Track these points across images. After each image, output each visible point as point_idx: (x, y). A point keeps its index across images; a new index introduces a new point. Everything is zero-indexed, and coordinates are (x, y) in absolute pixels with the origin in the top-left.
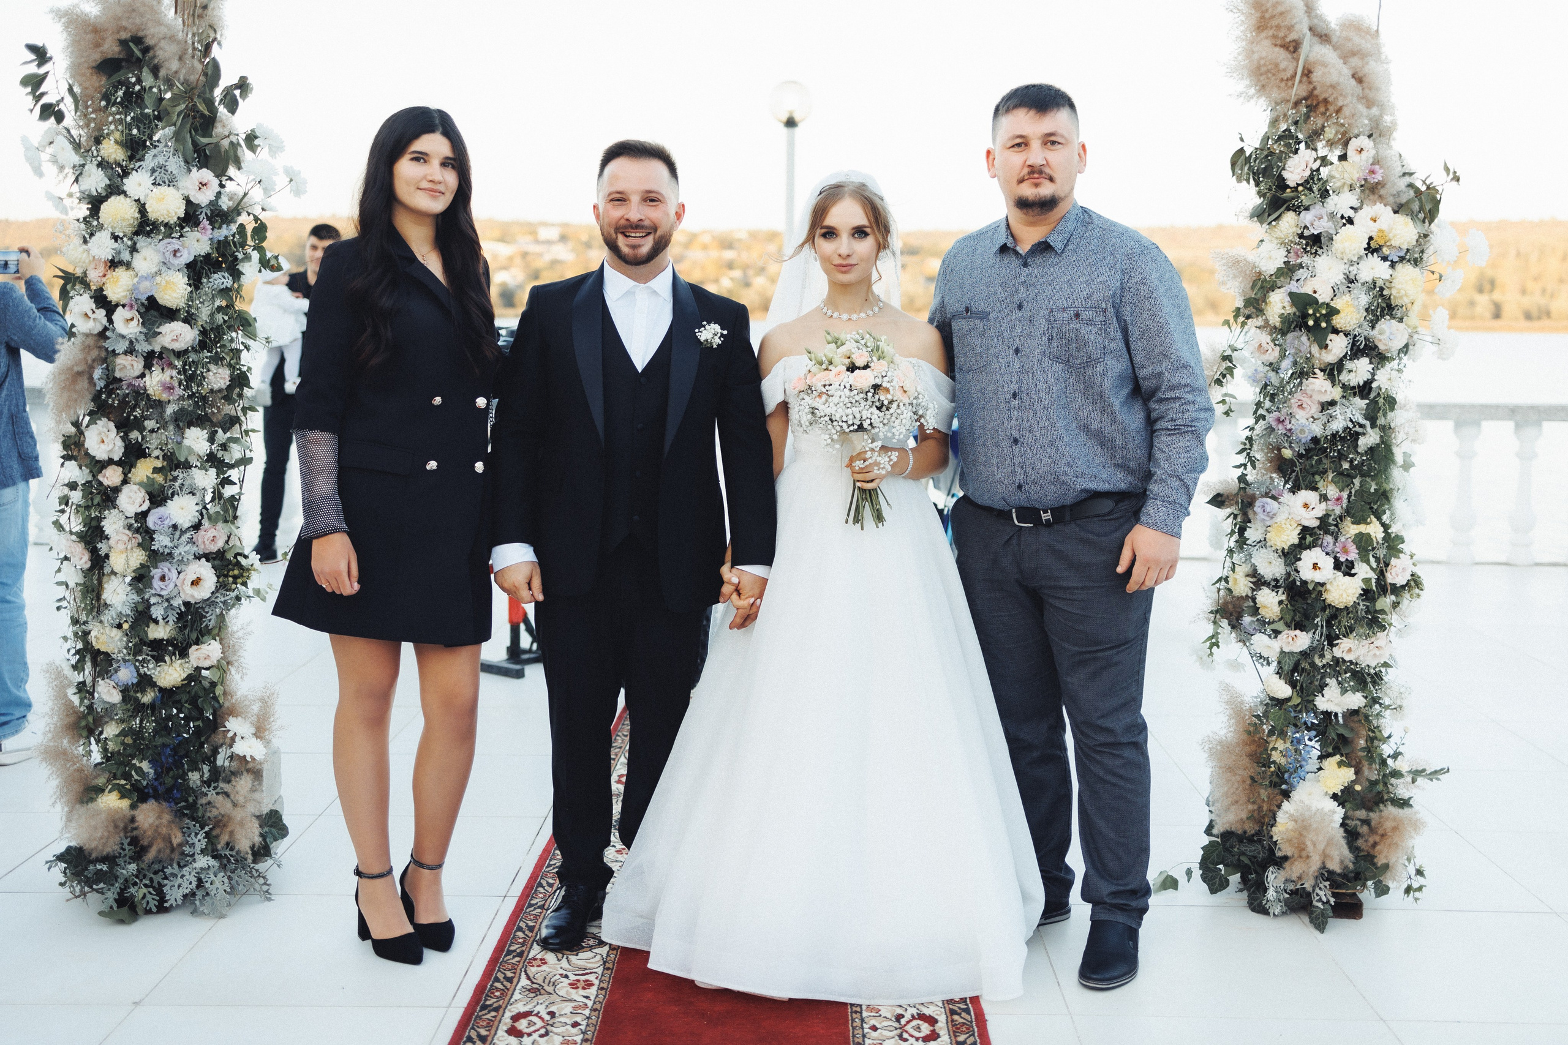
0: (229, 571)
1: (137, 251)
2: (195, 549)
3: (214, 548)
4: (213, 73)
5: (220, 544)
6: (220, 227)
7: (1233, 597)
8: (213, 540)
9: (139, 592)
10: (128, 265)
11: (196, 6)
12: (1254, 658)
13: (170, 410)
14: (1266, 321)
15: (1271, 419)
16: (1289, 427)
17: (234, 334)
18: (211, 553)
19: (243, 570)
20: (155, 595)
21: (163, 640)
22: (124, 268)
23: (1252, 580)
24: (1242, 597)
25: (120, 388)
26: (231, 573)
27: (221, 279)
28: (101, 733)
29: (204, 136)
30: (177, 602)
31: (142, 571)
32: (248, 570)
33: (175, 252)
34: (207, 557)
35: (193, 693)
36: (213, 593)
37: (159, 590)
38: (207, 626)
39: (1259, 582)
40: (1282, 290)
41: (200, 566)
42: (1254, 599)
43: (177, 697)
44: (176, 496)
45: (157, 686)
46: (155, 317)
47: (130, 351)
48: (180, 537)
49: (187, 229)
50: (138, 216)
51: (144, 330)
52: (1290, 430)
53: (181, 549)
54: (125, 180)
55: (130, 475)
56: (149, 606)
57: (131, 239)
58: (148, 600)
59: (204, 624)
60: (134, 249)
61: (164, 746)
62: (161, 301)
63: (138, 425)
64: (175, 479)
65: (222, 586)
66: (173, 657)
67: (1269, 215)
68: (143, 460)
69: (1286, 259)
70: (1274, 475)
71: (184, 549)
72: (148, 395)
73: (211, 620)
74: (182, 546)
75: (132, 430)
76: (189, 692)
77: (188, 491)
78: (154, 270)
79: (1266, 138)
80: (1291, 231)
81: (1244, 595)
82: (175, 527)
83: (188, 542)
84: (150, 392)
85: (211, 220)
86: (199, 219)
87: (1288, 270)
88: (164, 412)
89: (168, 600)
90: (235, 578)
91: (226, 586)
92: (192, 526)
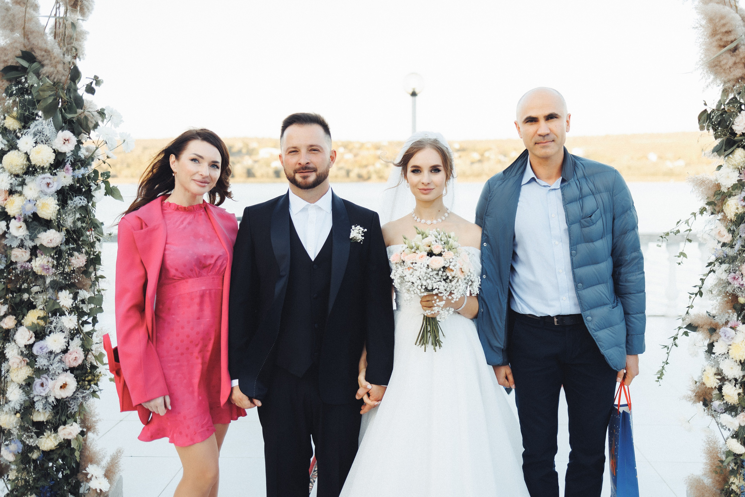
0: (86, 377)
1: (26, 184)
2: (63, 366)
3: (75, 364)
4: (75, 75)
5: (80, 362)
6: (79, 168)
7: (706, 387)
8: (75, 360)
9: (27, 393)
10: (21, 193)
11: (65, 35)
12: (719, 425)
13: (48, 281)
14: (725, 217)
15: (729, 278)
16: (741, 284)
17: (88, 233)
18: (74, 367)
19: (94, 376)
20: (37, 395)
21: (43, 422)
22: (18, 194)
23: (719, 377)
24: (712, 388)
25: (15, 269)
26: (87, 379)
27: (79, 201)
28: (8, 476)
29: (70, 113)
30: (51, 399)
31: (29, 380)
32: (98, 376)
33: (48, 184)
34: (72, 370)
35: (62, 455)
36: (74, 393)
37: (39, 393)
38: (71, 413)
39: (723, 379)
40: (736, 197)
41: (66, 377)
42: (720, 389)
43: (52, 456)
44: (52, 333)
45: (40, 450)
46: (36, 225)
47: (21, 245)
48: (55, 358)
49: (58, 170)
50: (25, 162)
51: (29, 234)
52: (742, 285)
53: (54, 366)
54: (18, 141)
55: (23, 321)
56: (34, 402)
57: (22, 177)
58: (33, 398)
59: (69, 412)
60: (23, 184)
61: (43, 487)
62: (40, 215)
63: (28, 291)
64: (51, 323)
65: (81, 387)
66: (49, 432)
67: (725, 151)
68: (32, 310)
69: (739, 178)
70: (730, 311)
71: (56, 366)
72: (34, 272)
73: (74, 408)
74: (55, 364)
75: (24, 293)
76: (60, 454)
77: (59, 330)
78: (36, 196)
79: (720, 103)
80: (742, 160)
81: (713, 387)
82: (51, 352)
83: (59, 362)
84: (35, 270)
85: (73, 165)
86: (65, 164)
87: (740, 185)
88: (45, 282)
89: (46, 398)
90: (89, 381)
91: (83, 387)
92: (62, 351)
